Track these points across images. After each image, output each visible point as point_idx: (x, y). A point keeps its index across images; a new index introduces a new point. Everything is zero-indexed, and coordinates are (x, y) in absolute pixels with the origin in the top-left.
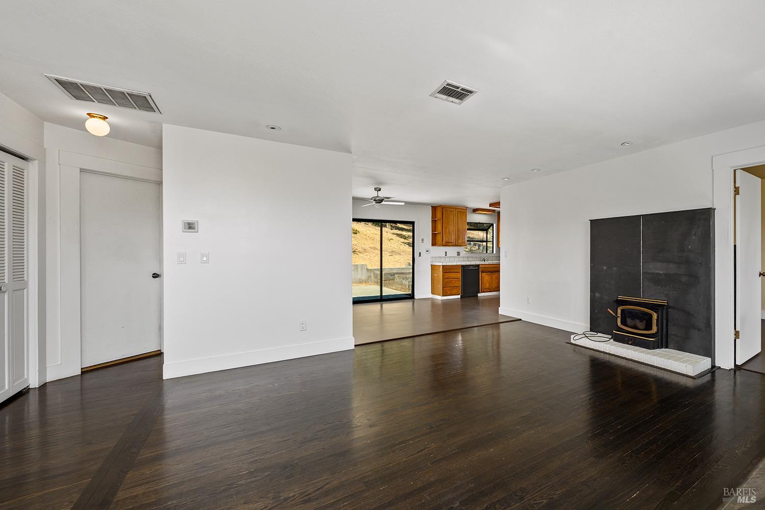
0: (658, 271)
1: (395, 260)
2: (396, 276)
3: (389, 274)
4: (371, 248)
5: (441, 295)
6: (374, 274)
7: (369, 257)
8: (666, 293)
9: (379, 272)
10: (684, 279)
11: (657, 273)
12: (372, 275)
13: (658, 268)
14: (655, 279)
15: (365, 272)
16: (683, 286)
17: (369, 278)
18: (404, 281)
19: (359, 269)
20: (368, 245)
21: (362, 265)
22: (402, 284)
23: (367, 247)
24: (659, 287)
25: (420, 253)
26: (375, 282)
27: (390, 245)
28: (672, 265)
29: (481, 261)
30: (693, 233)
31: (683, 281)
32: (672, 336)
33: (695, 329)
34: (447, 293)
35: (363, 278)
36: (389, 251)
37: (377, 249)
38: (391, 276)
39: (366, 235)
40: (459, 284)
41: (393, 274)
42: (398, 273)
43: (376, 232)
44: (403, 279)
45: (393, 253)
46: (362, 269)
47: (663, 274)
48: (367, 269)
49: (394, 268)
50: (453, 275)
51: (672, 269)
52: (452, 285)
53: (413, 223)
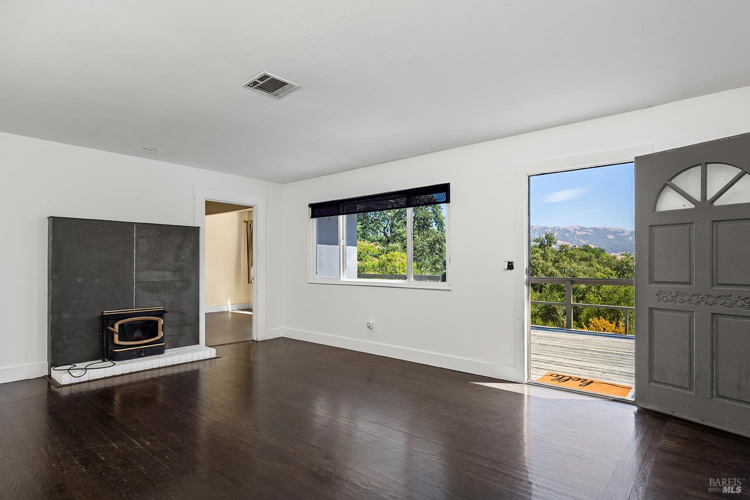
0: (153, 280)
8: (161, 299)
10: (178, 284)
11: (152, 282)
13: (154, 276)
14: (152, 288)
16: (177, 291)
24: (155, 294)
28: (167, 273)
30: (186, 246)
31: (178, 286)
32: (168, 337)
33: (187, 325)
47: (159, 282)
51: (168, 276)
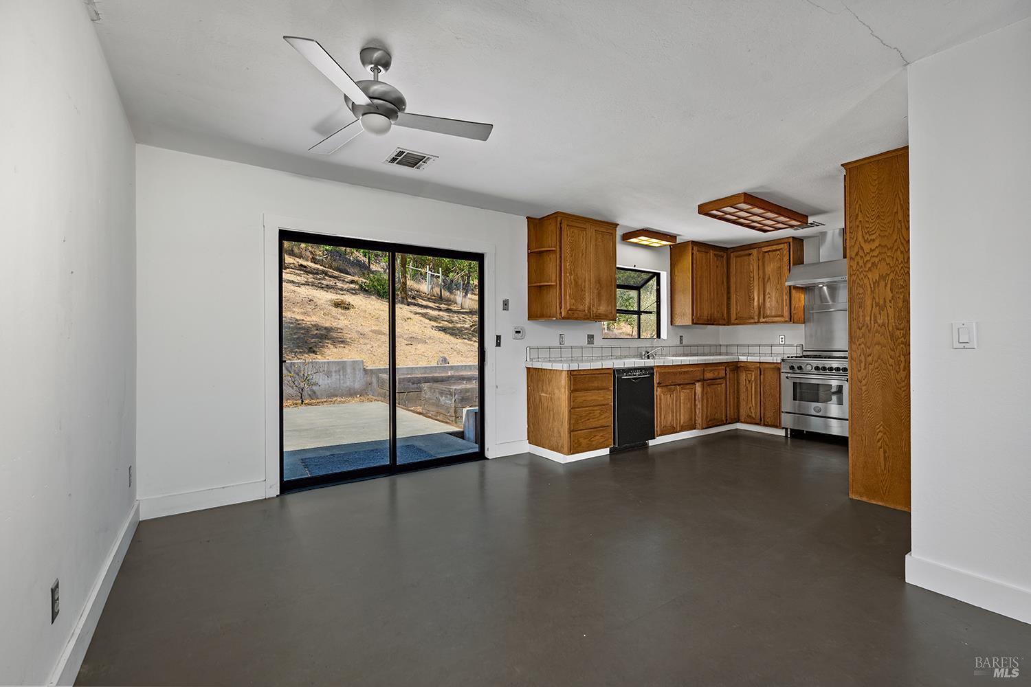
1: (418, 352)
2: (425, 386)
3: (409, 380)
4: (374, 332)
5: (566, 449)
6: (378, 378)
7: (369, 346)
9: (386, 376)
12: (374, 380)
15: (360, 374)
17: (367, 387)
18: (443, 399)
19: (349, 371)
20: (368, 326)
21: (354, 362)
22: (437, 404)
23: (366, 330)
25: (499, 338)
26: (380, 395)
27: (406, 328)
29: (641, 357)
34: (580, 444)
35: (357, 386)
36: (405, 336)
37: (384, 334)
38: (413, 383)
39: (366, 311)
40: (608, 419)
41: (419, 381)
42: (427, 380)
43: (382, 308)
44: (442, 393)
45: (412, 340)
46: (354, 369)
48: (364, 370)
49: (417, 368)
50: (594, 397)
52: (593, 423)
53: (479, 258)
